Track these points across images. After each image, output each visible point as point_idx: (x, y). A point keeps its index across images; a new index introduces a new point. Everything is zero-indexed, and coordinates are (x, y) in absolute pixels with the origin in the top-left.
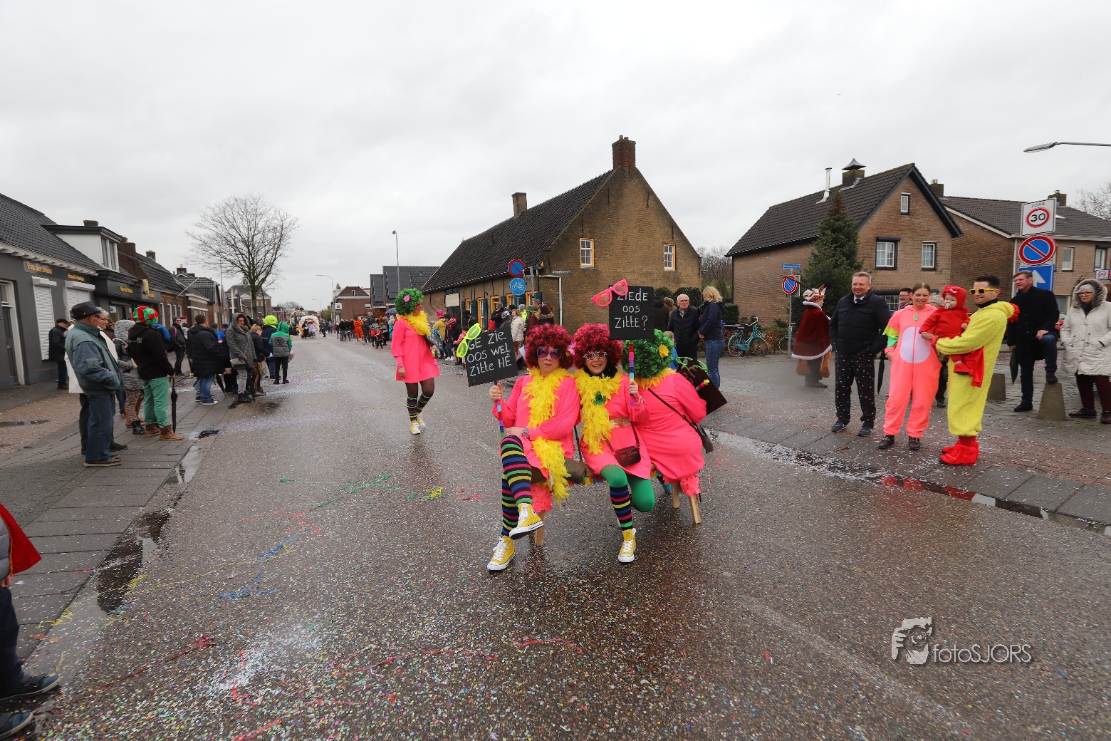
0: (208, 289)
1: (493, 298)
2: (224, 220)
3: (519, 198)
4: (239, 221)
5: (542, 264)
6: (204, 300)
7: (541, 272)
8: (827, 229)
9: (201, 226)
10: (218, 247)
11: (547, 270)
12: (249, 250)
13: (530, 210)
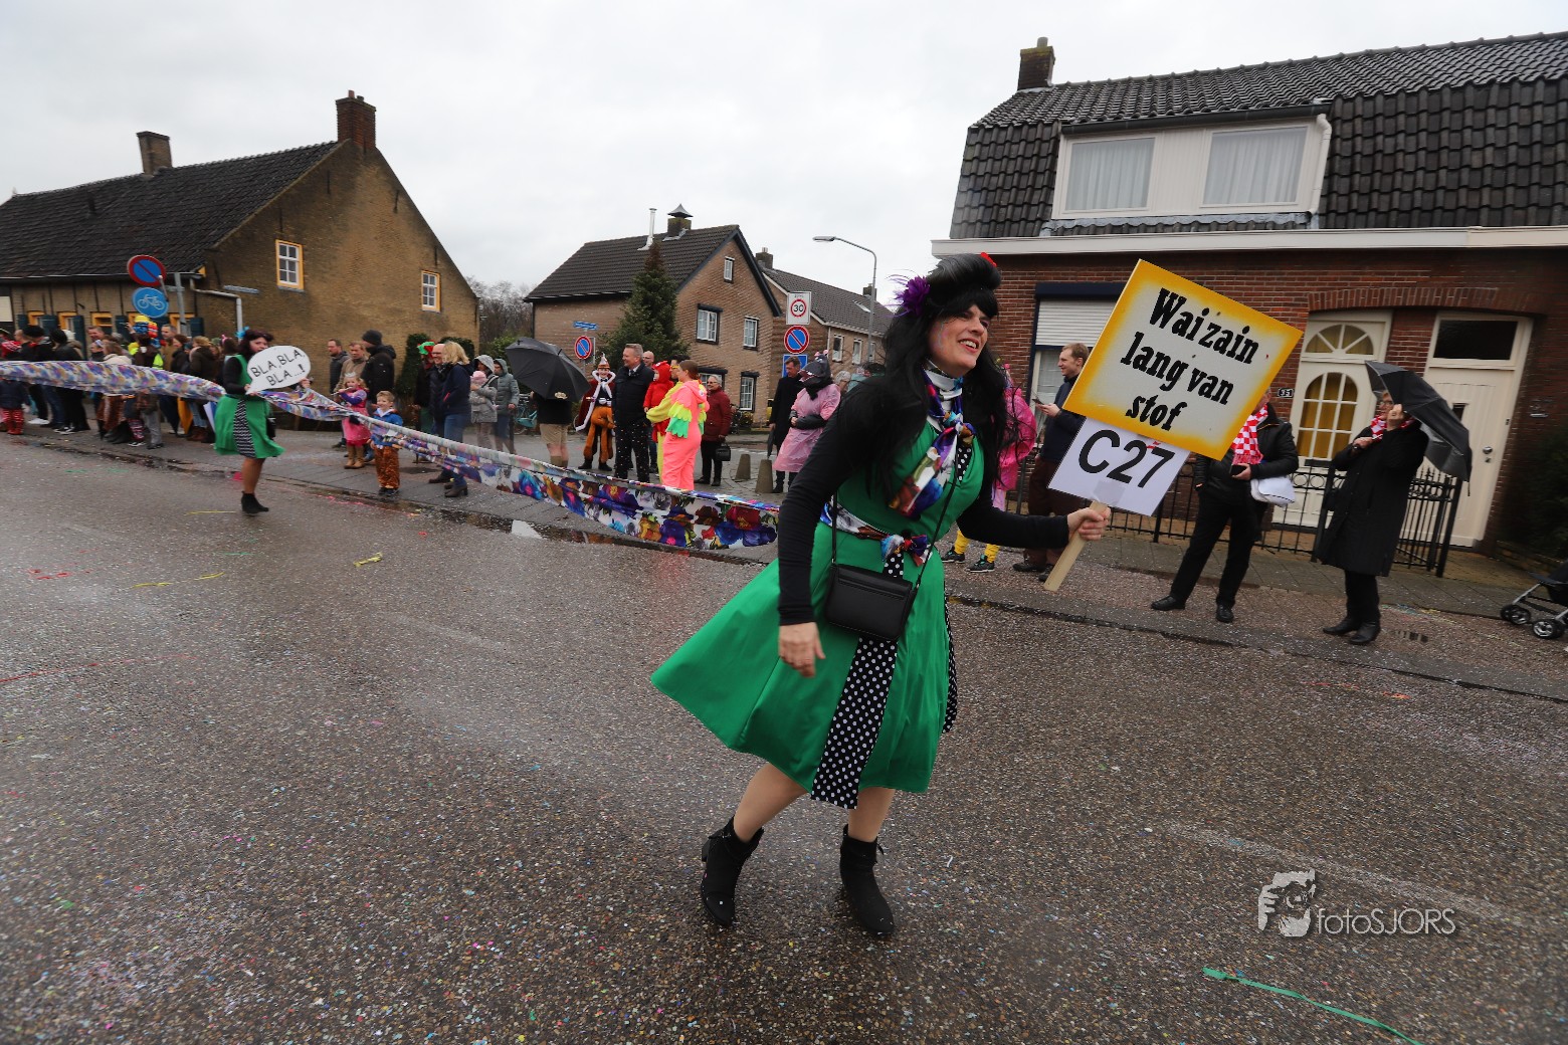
1: (99, 316)
3: (153, 145)
5: (202, 271)
7: (200, 283)
8: (642, 285)
11: (213, 282)
13: (177, 169)
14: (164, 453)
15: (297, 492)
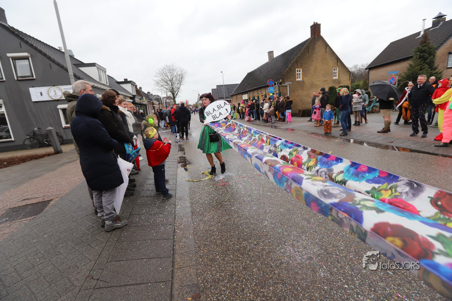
0: (158, 99)
1: (261, 95)
2: (163, 74)
3: (271, 53)
4: (168, 73)
5: (281, 81)
6: (157, 103)
7: (280, 83)
9: (156, 76)
10: (161, 83)
11: (283, 83)
12: (172, 83)
13: (275, 58)
14: (275, 125)
15: (305, 134)
